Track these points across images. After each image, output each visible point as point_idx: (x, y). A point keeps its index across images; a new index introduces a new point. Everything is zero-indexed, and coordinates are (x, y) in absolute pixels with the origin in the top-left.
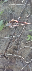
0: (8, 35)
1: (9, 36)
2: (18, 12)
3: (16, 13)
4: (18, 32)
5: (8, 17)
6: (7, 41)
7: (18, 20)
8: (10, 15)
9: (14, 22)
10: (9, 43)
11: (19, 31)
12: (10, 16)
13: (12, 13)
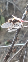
0: (5, 40)
1: (6, 43)
2: (22, 2)
3: (19, 2)
4: (22, 37)
5: (5, 10)
6: (3, 52)
7: (23, 17)
8: (9, 5)
9: (15, 21)
10: (7, 57)
11: (25, 34)
12: (9, 8)
13: (12, 2)
